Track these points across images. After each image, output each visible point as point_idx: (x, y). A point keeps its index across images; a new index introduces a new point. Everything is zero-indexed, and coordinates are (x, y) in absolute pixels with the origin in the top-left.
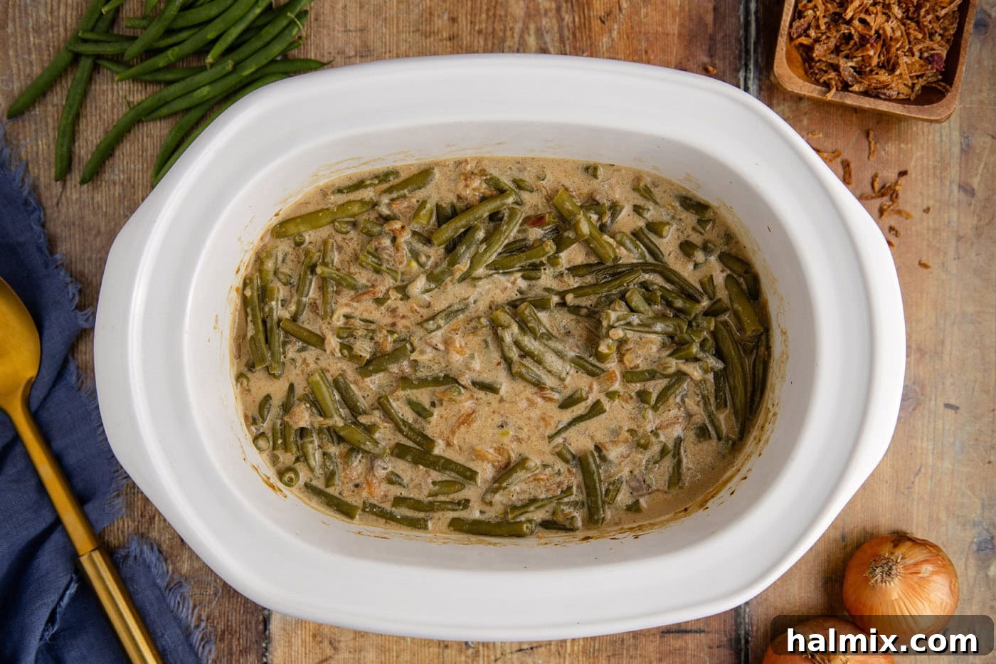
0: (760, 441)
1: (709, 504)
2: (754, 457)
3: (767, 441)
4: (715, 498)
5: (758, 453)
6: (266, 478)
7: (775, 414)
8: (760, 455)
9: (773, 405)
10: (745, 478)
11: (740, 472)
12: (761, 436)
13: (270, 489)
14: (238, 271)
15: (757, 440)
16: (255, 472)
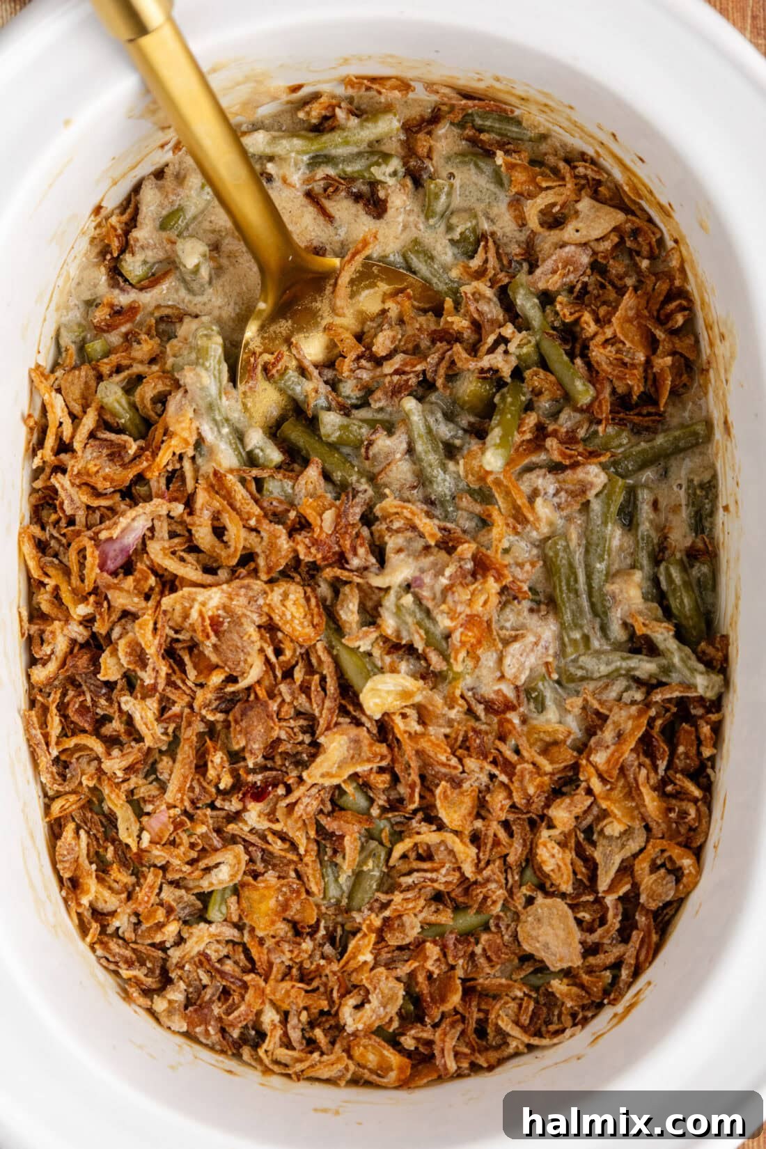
0: (546, 105)
1: (664, 201)
2: (575, 116)
3: (546, 95)
4: (653, 189)
5: (568, 111)
6: (615, 1020)
7: (497, 79)
8: (571, 108)
9: (480, 80)
10: (614, 135)
11: (605, 142)
12: (537, 103)
13: (634, 1012)
14: (230, 1072)
15: (546, 109)
16: (601, 1041)
